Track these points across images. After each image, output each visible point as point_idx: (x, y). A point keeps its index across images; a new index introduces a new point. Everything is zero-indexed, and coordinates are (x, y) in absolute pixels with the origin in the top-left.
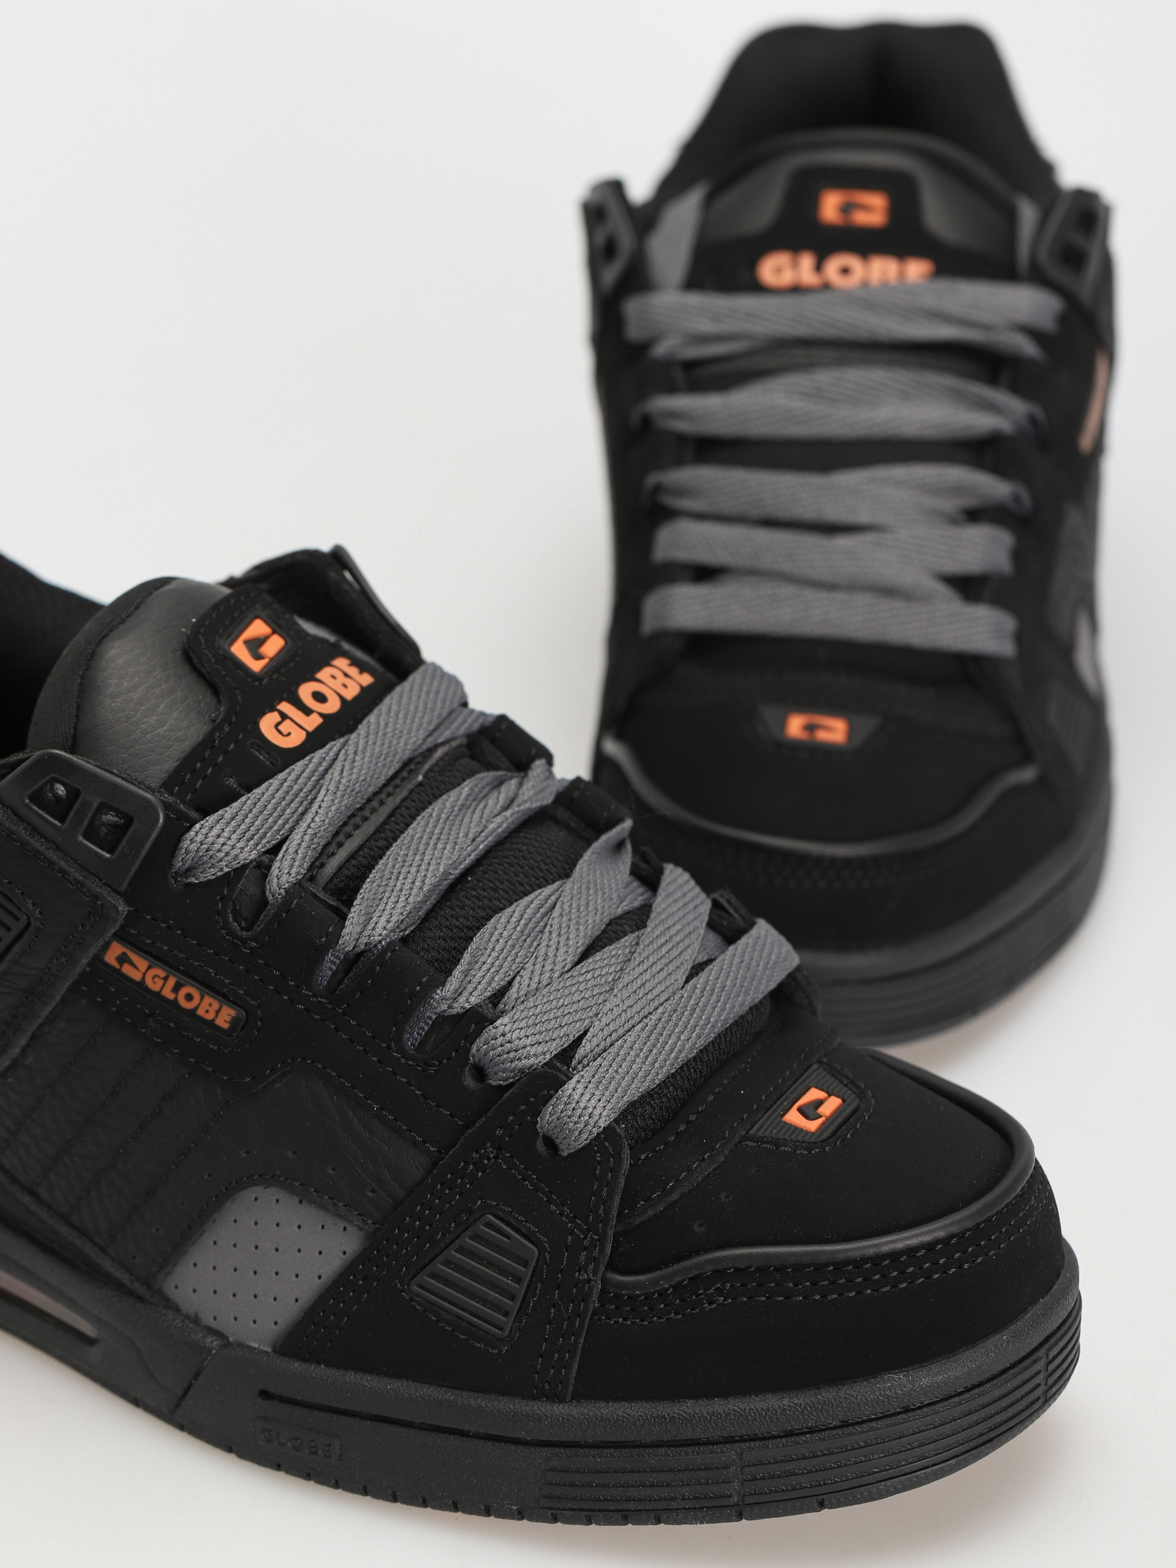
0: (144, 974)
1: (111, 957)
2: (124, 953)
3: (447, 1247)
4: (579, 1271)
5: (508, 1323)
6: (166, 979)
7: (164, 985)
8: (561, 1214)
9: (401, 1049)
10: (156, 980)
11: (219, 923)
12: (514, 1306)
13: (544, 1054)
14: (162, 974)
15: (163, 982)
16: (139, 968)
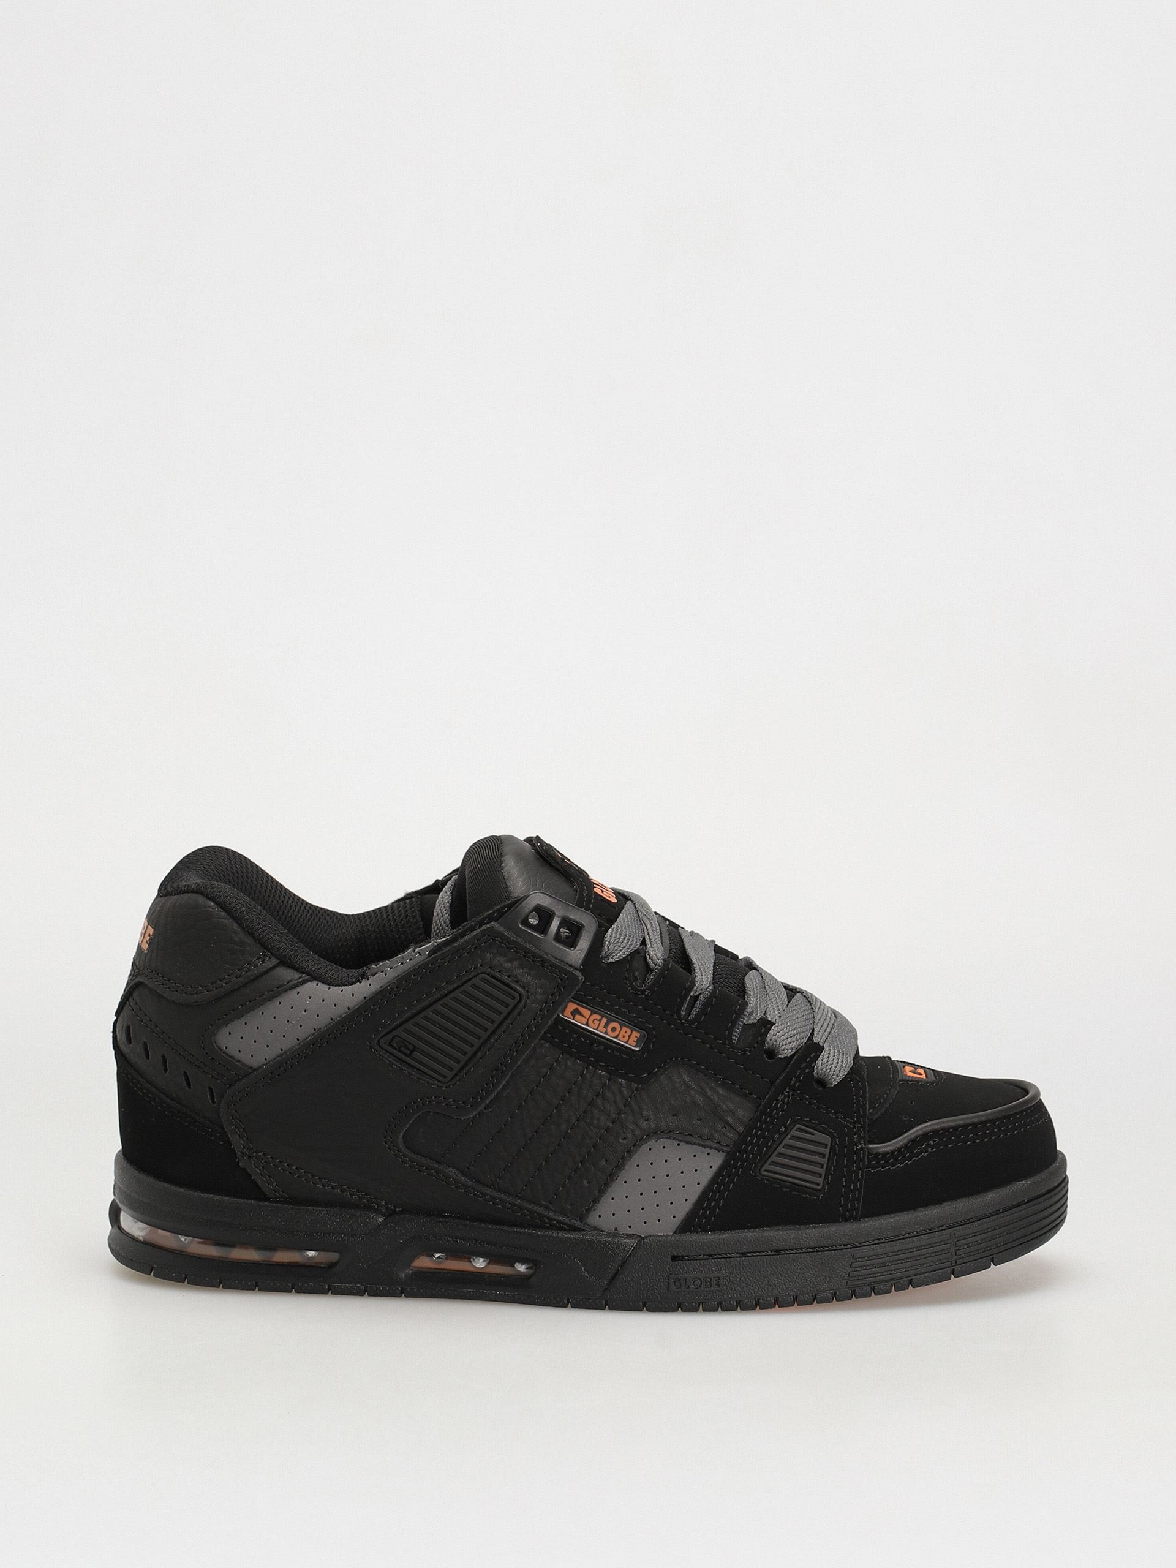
0: (588, 1020)
1: (567, 1016)
2: (577, 1009)
3: (777, 1147)
4: (856, 1145)
5: (820, 1180)
6: (600, 1020)
7: (599, 1024)
8: (837, 1118)
9: (731, 1044)
10: (595, 1021)
11: (627, 984)
12: (823, 1171)
13: (792, 1049)
14: (599, 1017)
15: (599, 1022)
16: (585, 1015)
